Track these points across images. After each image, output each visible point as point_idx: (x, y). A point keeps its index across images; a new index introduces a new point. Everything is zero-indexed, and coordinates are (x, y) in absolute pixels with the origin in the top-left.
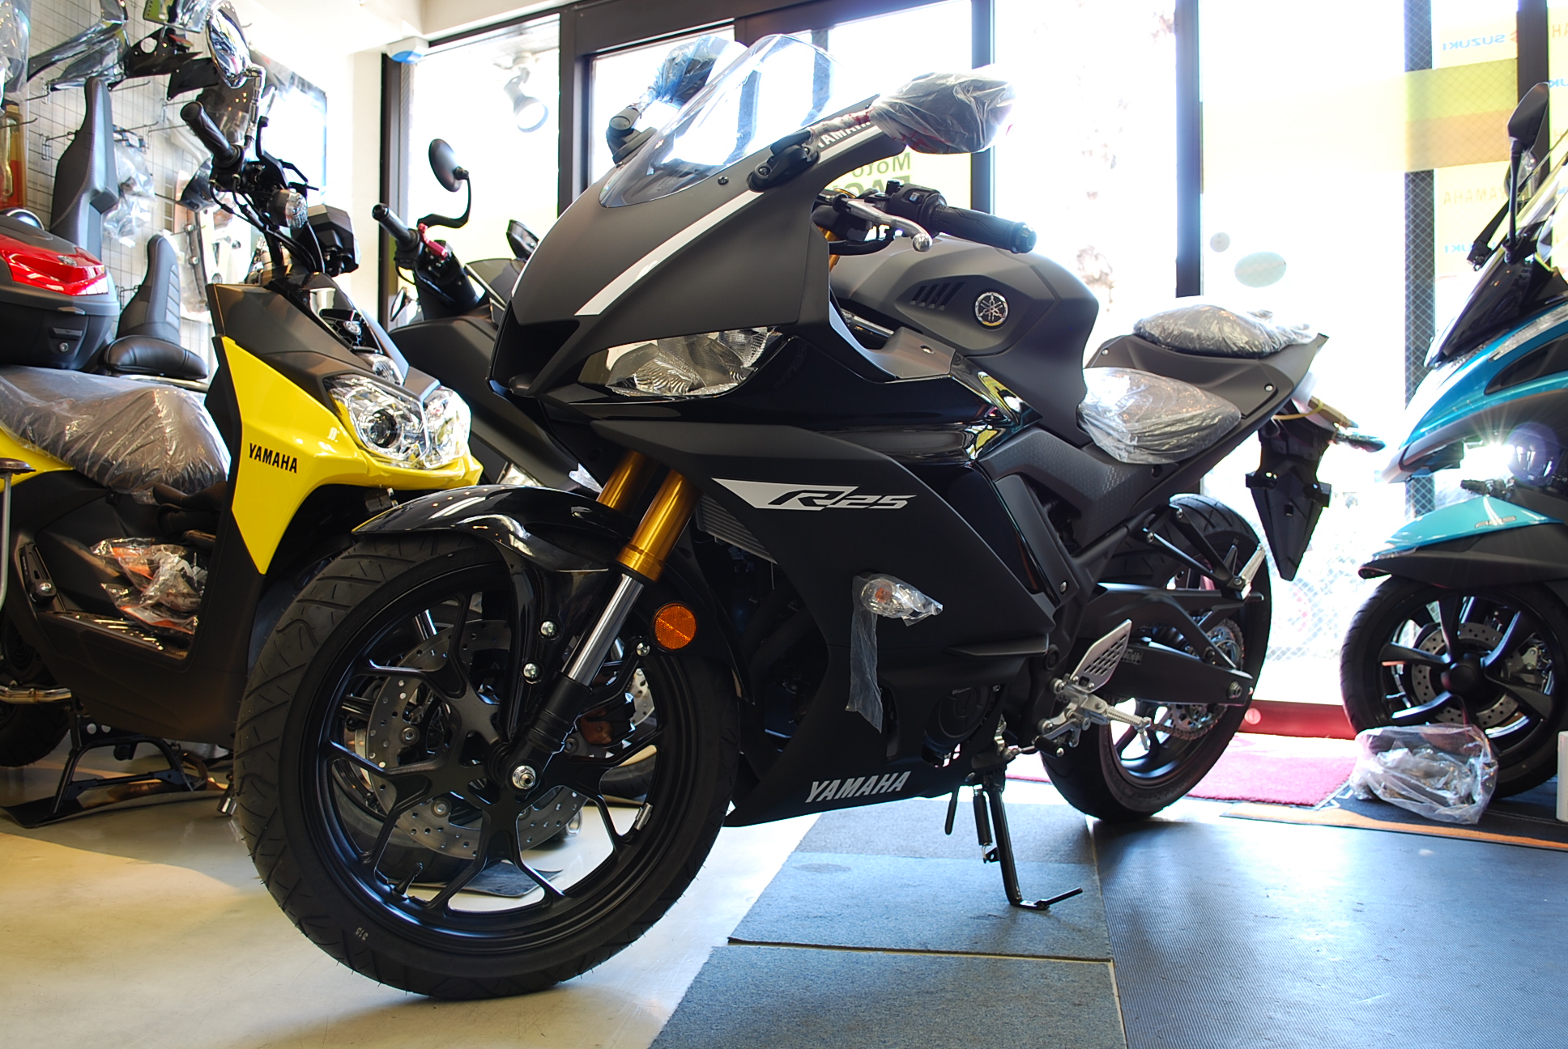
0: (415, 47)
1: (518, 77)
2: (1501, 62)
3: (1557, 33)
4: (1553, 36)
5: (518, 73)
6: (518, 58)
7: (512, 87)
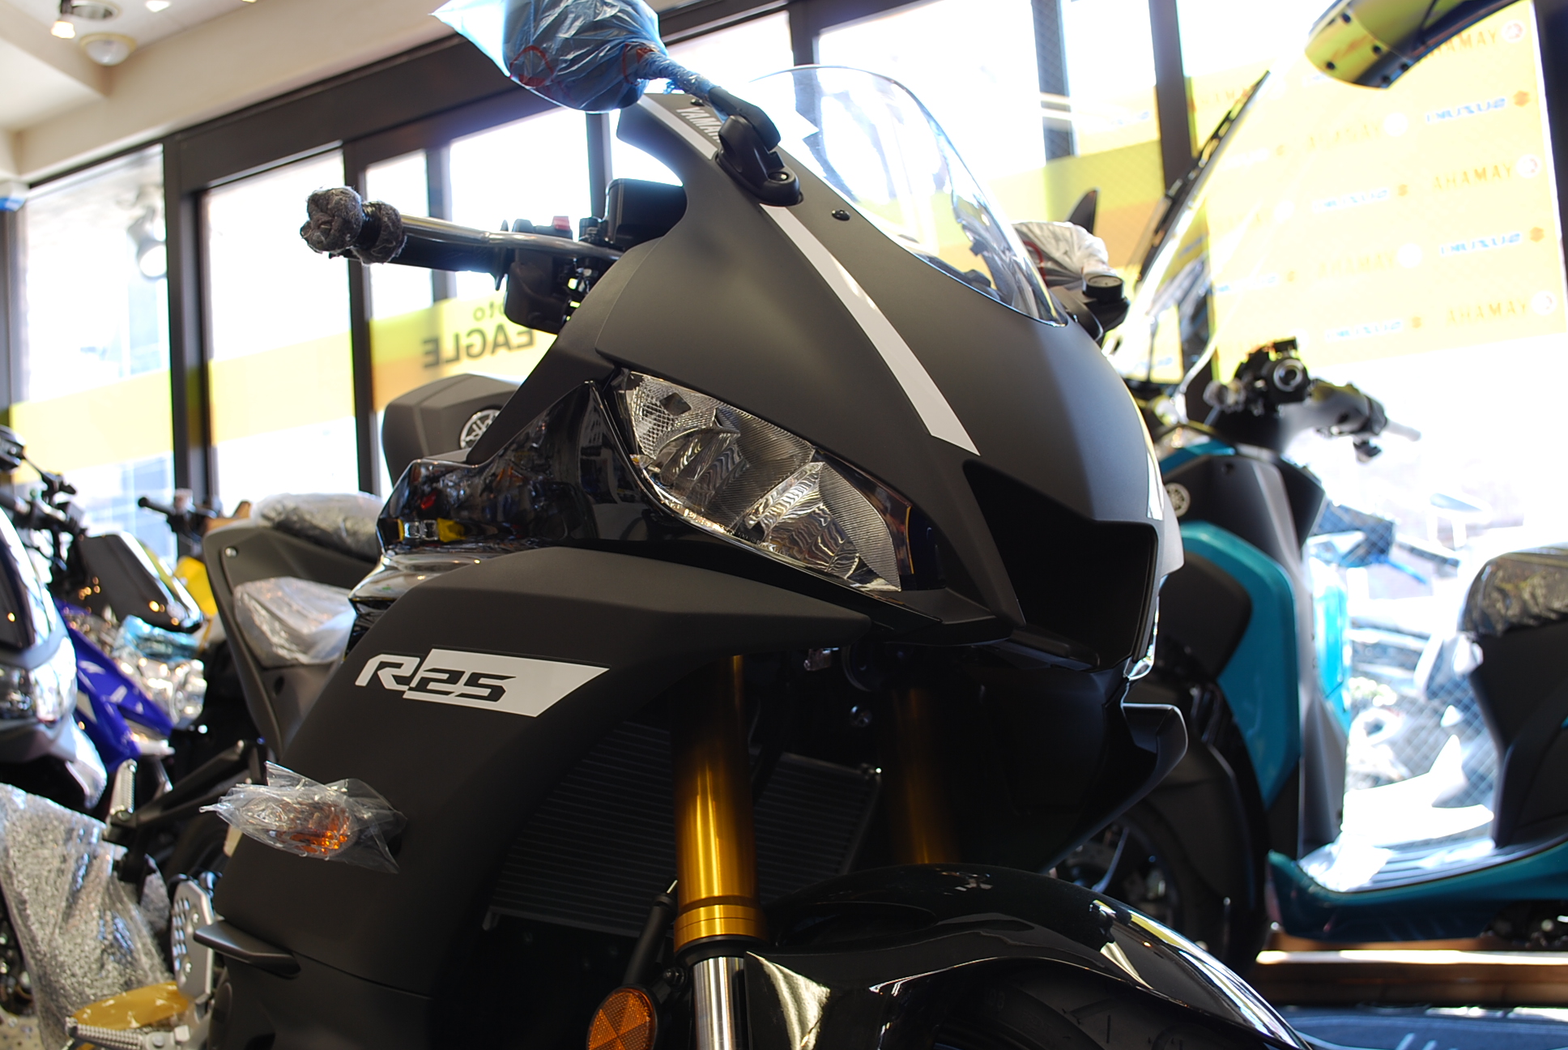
0: (11, 191)
1: (141, 217)
5: (141, 212)
6: (141, 194)
7: (136, 230)
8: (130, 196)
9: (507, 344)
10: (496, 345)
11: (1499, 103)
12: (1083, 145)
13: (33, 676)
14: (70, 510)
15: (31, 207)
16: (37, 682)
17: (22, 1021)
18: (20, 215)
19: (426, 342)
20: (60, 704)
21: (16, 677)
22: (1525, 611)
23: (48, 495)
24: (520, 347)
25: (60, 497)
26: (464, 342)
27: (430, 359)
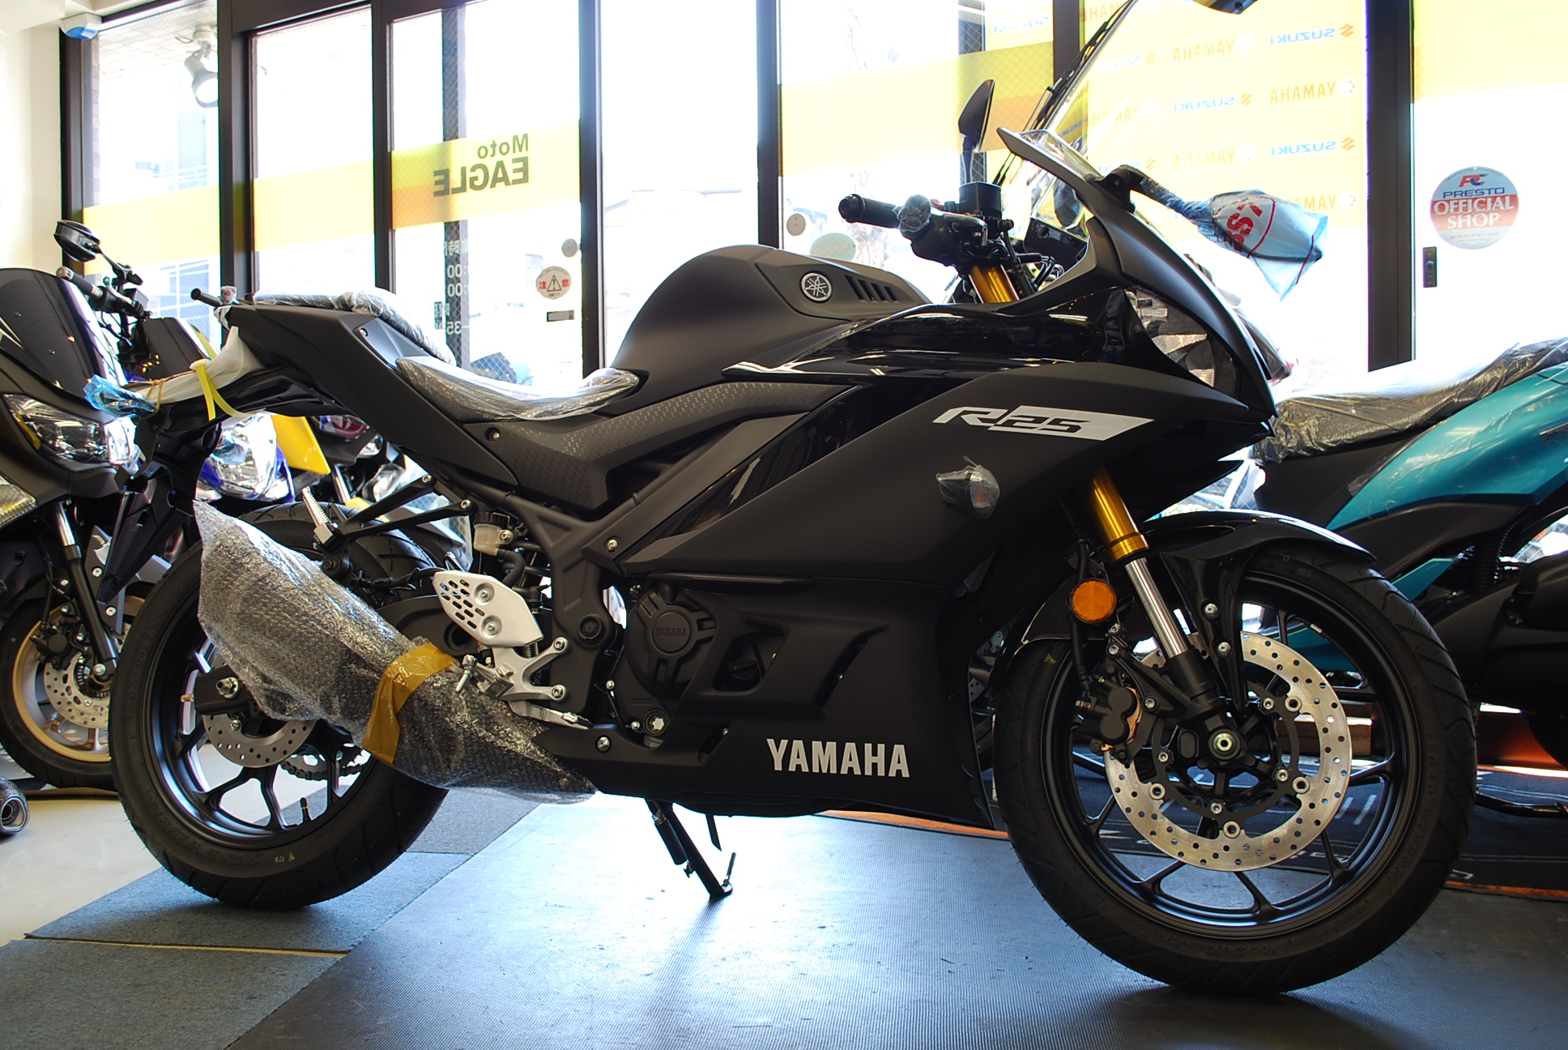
0: (86, 23)
1: (198, 51)
2: (1040, 45)
3: (1094, 15)
4: (1091, 18)
5: (198, 48)
6: (198, 32)
7: (193, 61)
8: (189, 33)
9: (505, 179)
10: (496, 180)
11: (1329, 33)
12: (992, 42)
13: (107, 428)
14: (137, 297)
15: (103, 36)
16: (110, 435)
17: (96, 702)
18: (94, 42)
19: (436, 173)
20: (128, 454)
21: (92, 428)
22: (1301, 444)
23: (118, 282)
24: (516, 182)
25: (128, 286)
26: (469, 175)
27: (441, 188)
